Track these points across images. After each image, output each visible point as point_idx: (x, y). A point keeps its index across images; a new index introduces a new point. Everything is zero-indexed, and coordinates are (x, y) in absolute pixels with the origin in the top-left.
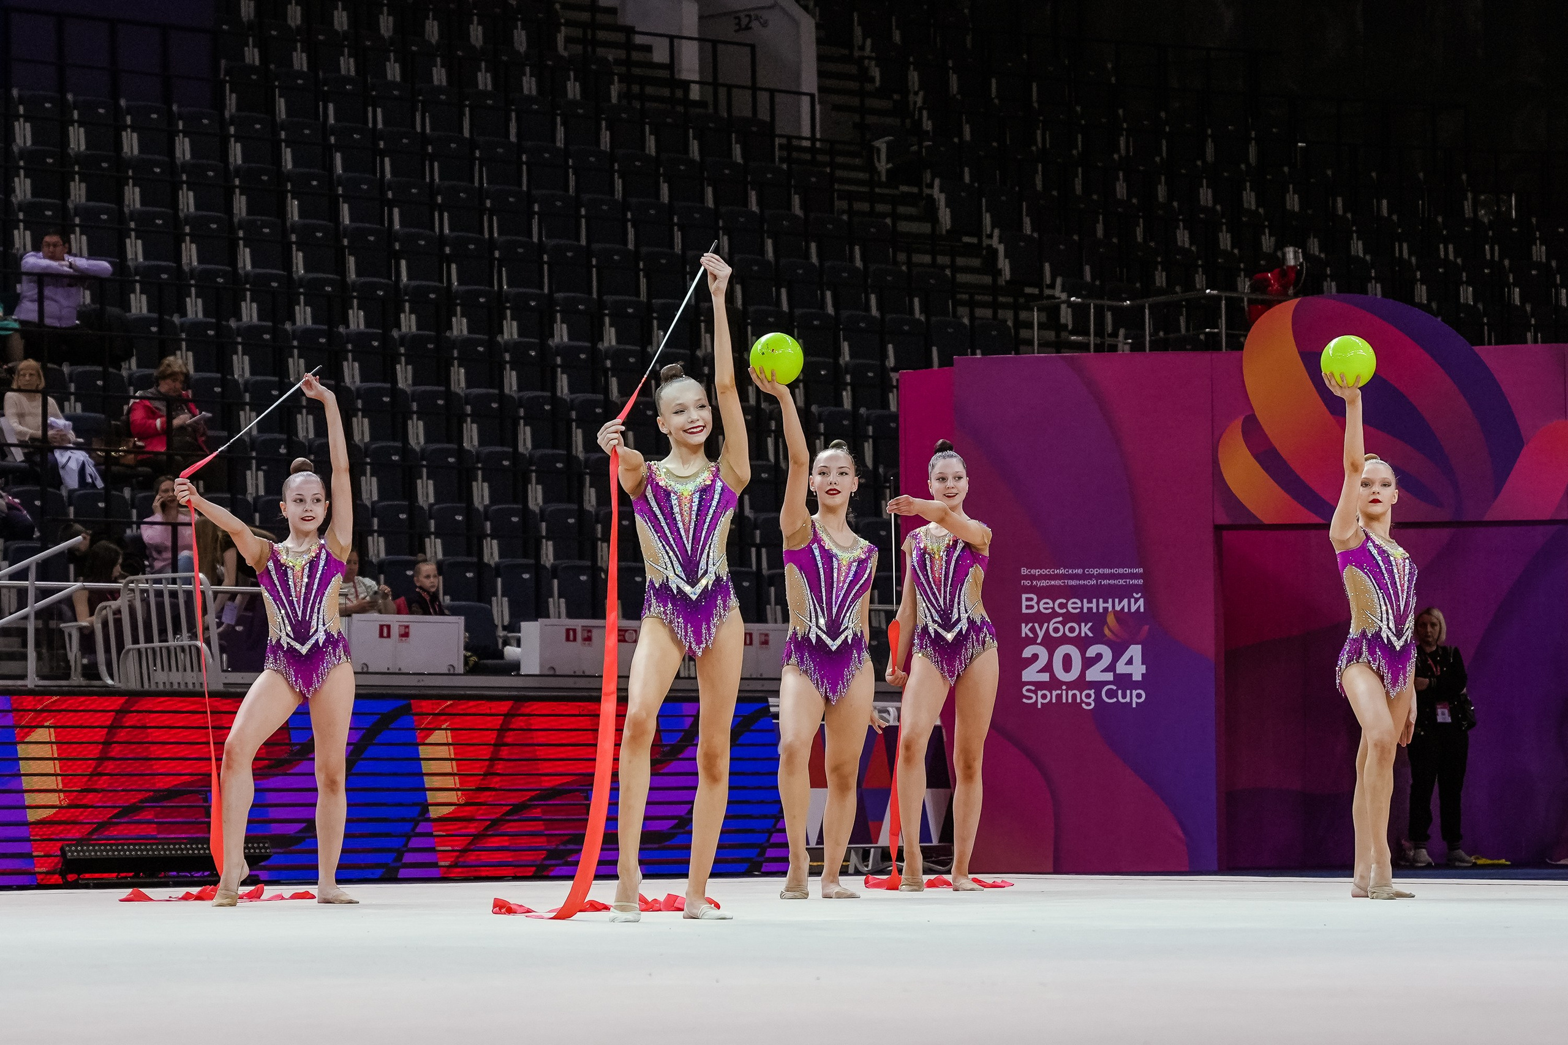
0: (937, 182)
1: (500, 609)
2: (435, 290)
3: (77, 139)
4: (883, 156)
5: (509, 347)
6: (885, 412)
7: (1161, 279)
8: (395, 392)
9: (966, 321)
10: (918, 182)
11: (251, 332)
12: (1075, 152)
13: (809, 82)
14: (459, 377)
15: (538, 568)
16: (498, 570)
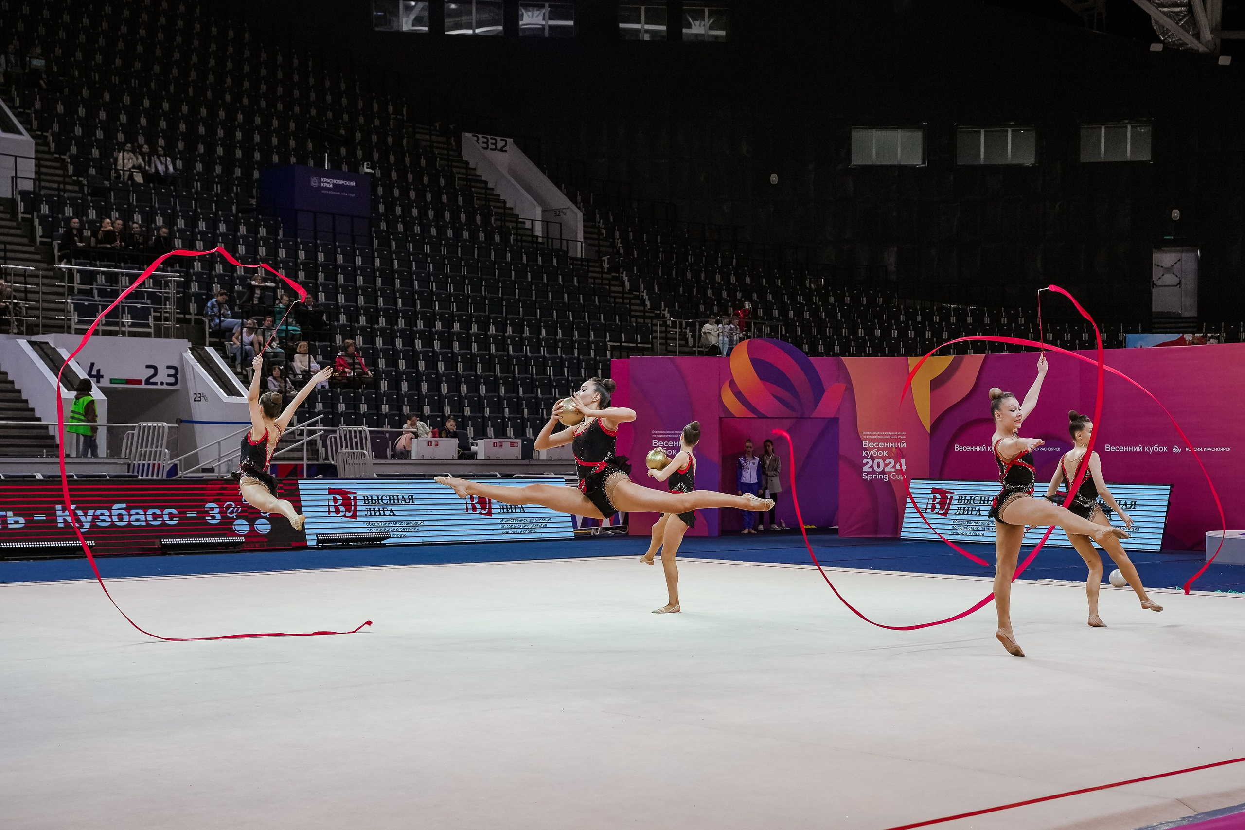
0: (625, 273)
1: (470, 432)
2: (448, 313)
3: (321, 257)
4: (606, 264)
5: (474, 335)
6: (606, 358)
7: (702, 308)
8: (433, 351)
9: (634, 324)
10: (618, 272)
11: (383, 330)
12: (673, 262)
13: (580, 237)
14: (456, 345)
15: (484, 417)
16: (470, 418)
